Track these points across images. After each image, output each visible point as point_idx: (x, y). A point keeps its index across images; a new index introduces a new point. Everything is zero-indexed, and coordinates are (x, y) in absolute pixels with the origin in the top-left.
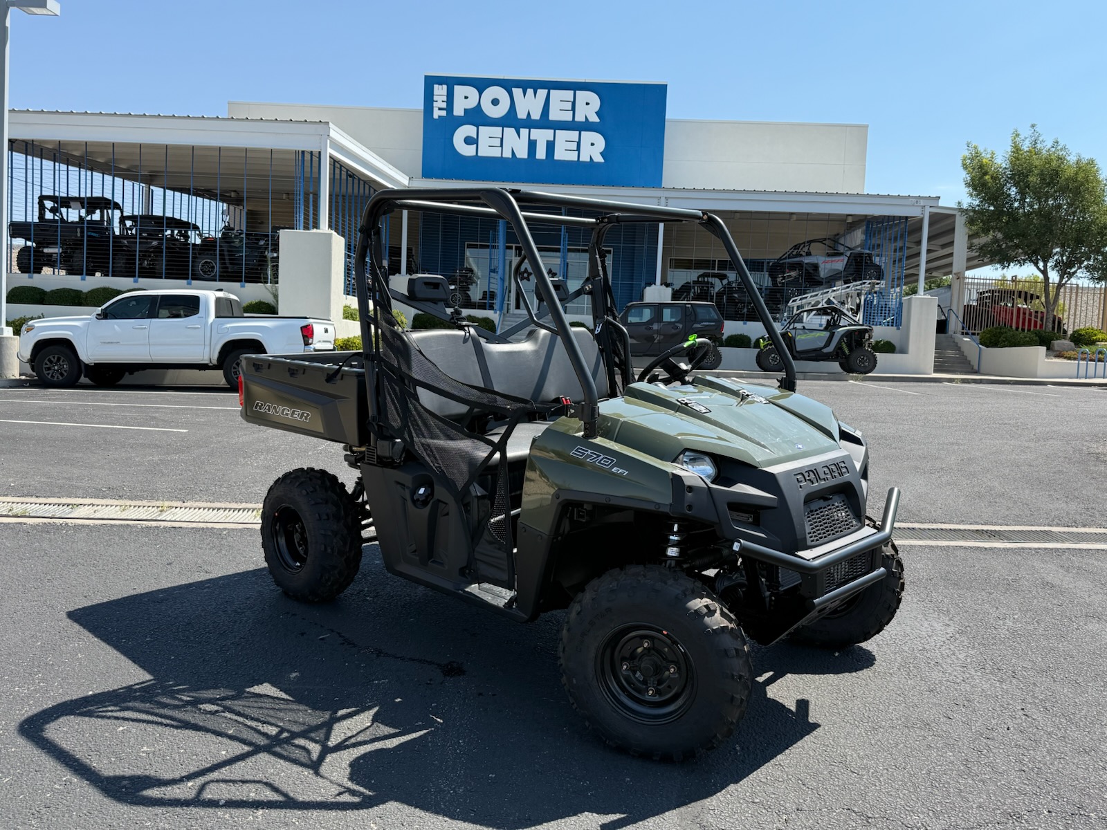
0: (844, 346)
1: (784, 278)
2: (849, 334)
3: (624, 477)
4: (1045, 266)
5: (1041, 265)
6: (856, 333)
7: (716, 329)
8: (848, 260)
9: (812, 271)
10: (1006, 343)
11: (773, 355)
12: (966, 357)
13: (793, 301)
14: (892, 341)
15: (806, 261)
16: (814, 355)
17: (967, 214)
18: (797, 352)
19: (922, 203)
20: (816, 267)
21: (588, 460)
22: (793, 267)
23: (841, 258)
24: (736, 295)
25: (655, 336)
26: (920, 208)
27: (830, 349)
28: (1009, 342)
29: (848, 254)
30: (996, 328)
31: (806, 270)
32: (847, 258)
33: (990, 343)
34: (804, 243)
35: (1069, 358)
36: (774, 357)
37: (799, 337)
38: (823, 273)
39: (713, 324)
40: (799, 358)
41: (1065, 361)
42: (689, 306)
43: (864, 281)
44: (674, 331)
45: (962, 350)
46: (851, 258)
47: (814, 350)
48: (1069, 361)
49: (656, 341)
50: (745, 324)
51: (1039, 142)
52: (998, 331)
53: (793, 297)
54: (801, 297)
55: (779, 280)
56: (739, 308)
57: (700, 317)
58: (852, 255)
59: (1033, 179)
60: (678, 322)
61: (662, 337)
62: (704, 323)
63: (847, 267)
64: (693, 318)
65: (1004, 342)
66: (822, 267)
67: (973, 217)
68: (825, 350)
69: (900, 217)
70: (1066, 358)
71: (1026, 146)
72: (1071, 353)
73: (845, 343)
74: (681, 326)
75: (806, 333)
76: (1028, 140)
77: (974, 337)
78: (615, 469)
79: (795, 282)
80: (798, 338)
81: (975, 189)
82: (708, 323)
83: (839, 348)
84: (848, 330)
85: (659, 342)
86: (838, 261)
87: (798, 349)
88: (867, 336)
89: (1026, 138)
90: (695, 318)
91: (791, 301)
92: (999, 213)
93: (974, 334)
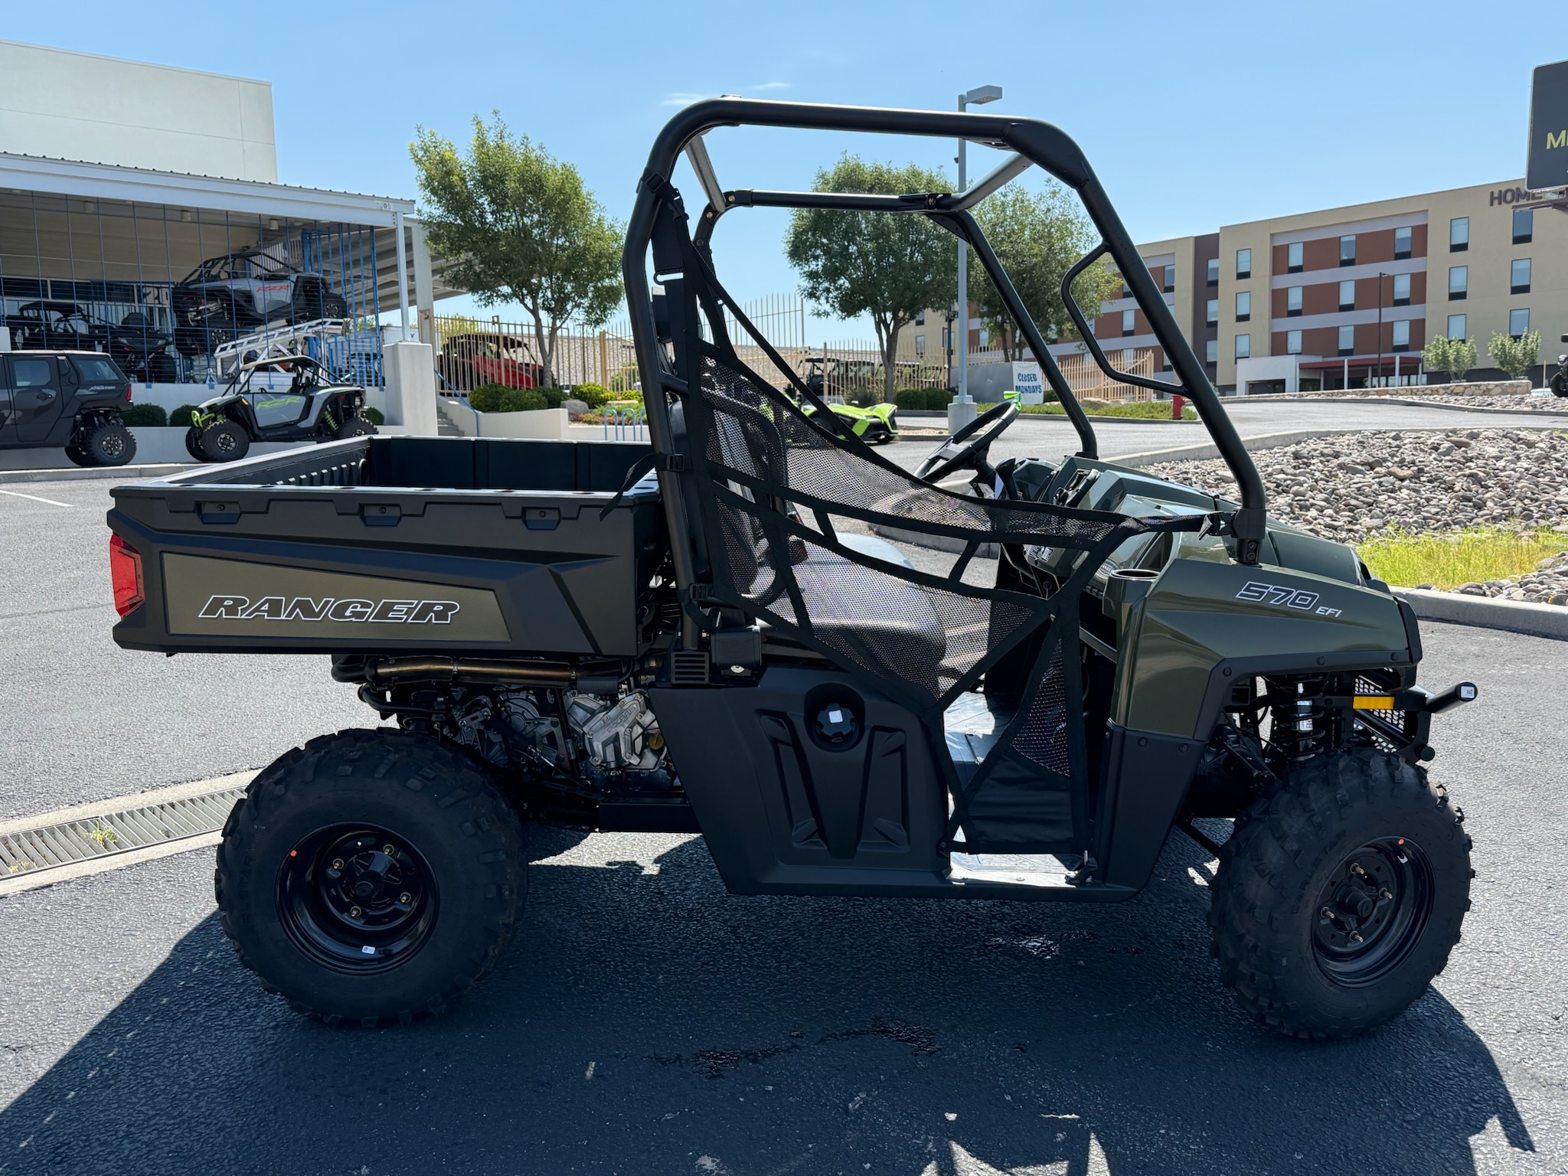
0: (329, 417)
1: (199, 312)
2: (333, 399)
3: (1336, 621)
4: (535, 303)
5: (529, 301)
6: (343, 397)
7: (119, 397)
8: (295, 286)
9: (244, 303)
10: (510, 406)
11: (222, 436)
12: (457, 426)
13: (223, 349)
14: (377, 408)
15: (234, 287)
16: (286, 432)
17: (430, 227)
18: (259, 428)
19: (392, 207)
20: (249, 297)
21: (1272, 602)
22: (212, 295)
23: (285, 284)
24: (124, 340)
25: (6, 413)
26: (391, 215)
27: (311, 421)
28: (515, 405)
29: (294, 277)
30: (491, 386)
31: (236, 301)
32: (293, 285)
33: (487, 406)
34: (226, 258)
35: (590, 423)
36: (225, 438)
37: (260, 405)
38: (260, 307)
39: (113, 388)
40: (263, 438)
41: (587, 426)
42: (64, 358)
43: (325, 320)
44: (41, 403)
45: (449, 416)
46: (300, 284)
47: (287, 425)
48: (591, 426)
49: (8, 422)
50: (149, 387)
51: (506, 135)
52: (494, 390)
53: (220, 343)
54: (234, 343)
55: (190, 316)
56: (130, 362)
57: (87, 377)
58: (301, 280)
59: (511, 185)
60: (46, 386)
61: (19, 414)
62: (95, 388)
63: (296, 297)
64: (74, 379)
65: (507, 404)
66: (258, 296)
67: (437, 232)
68: (303, 425)
69: (360, 226)
70: (585, 422)
71: (491, 139)
72: (590, 416)
73: (329, 413)
74: (53, 393)
75: (270, 399)
76: (492, 131)
77: (465, 399)
78: (1320, 609)
79: (216, 318)
80: (258, 407)
81: (434, 192)
82: (103, 388)
83: (321, 420)
84: (333, 394)
85: (15, 423)
86: (281, 288)
87: (261, 424)
88: (357, 402)
89: (490, 128)
90: (78, 376)
91: (218, 349)
92: (468, 229)
93: (464, 395)
